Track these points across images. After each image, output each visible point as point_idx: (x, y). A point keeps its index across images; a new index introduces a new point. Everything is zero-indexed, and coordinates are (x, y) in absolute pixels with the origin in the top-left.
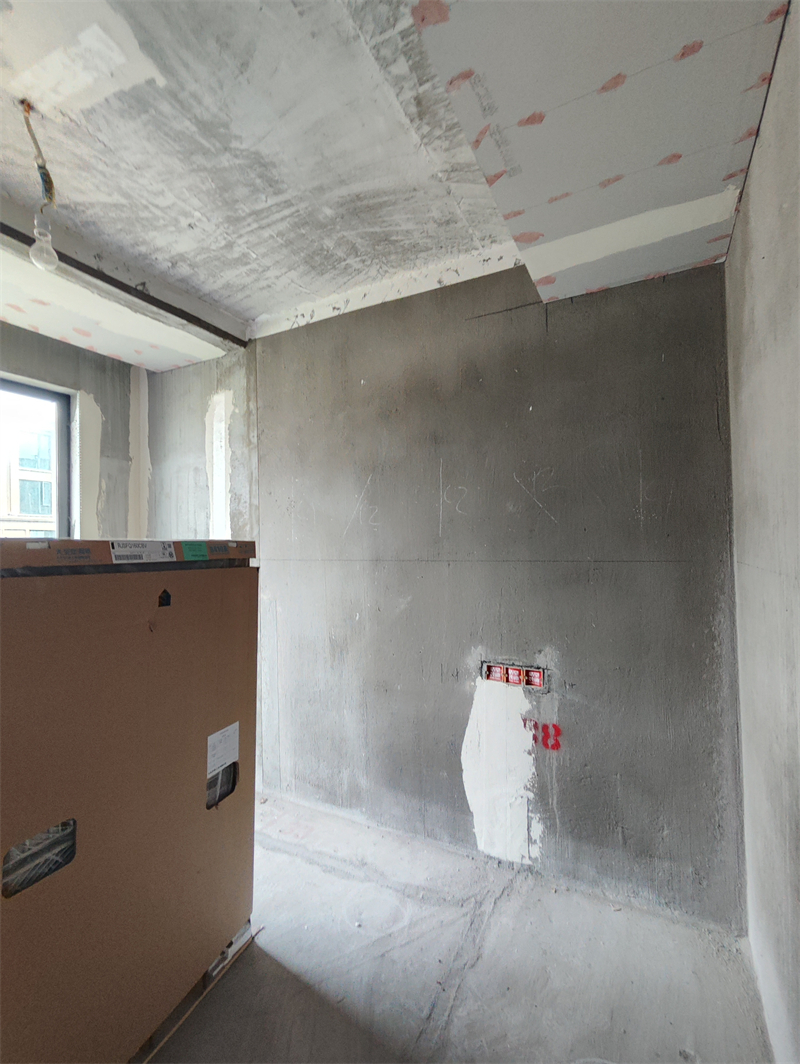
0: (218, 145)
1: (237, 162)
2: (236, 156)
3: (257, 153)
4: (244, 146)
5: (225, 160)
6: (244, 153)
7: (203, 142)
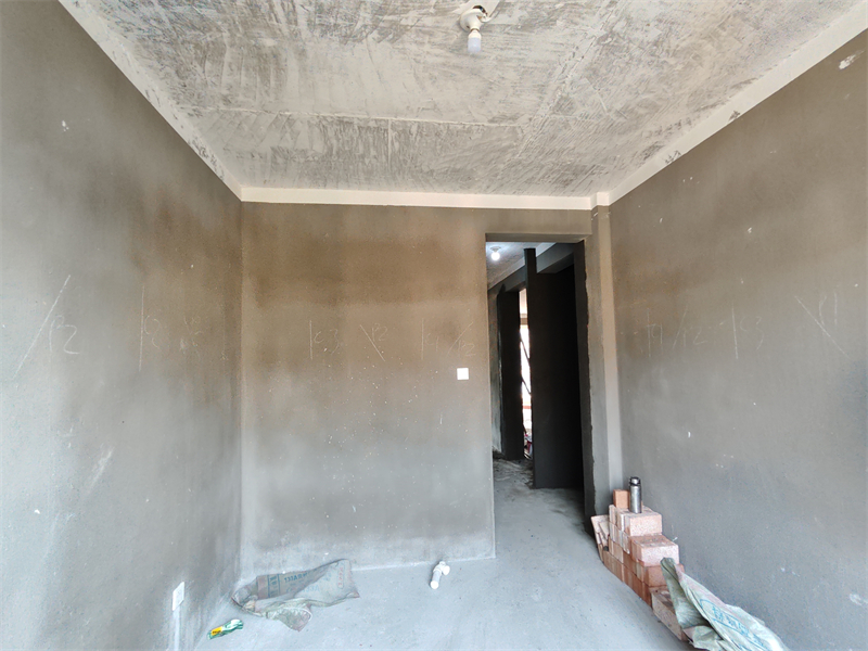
0: (382, 24)
1: (360, 24)
2: (365, 26)
3: (360, 41)
4: (370, 36)
5: (365, 16)
6: (364, 34)
7: (391, 18)
